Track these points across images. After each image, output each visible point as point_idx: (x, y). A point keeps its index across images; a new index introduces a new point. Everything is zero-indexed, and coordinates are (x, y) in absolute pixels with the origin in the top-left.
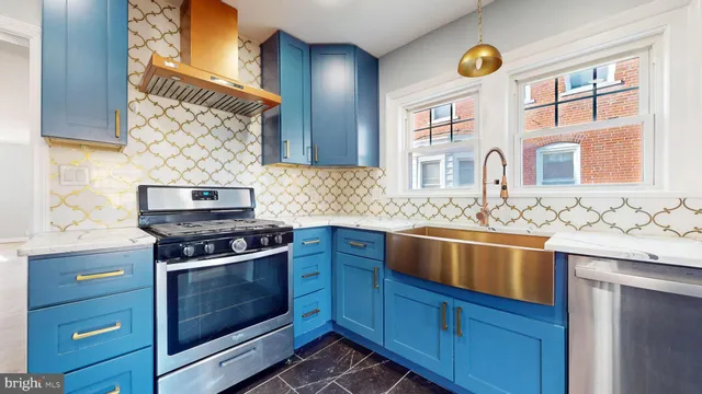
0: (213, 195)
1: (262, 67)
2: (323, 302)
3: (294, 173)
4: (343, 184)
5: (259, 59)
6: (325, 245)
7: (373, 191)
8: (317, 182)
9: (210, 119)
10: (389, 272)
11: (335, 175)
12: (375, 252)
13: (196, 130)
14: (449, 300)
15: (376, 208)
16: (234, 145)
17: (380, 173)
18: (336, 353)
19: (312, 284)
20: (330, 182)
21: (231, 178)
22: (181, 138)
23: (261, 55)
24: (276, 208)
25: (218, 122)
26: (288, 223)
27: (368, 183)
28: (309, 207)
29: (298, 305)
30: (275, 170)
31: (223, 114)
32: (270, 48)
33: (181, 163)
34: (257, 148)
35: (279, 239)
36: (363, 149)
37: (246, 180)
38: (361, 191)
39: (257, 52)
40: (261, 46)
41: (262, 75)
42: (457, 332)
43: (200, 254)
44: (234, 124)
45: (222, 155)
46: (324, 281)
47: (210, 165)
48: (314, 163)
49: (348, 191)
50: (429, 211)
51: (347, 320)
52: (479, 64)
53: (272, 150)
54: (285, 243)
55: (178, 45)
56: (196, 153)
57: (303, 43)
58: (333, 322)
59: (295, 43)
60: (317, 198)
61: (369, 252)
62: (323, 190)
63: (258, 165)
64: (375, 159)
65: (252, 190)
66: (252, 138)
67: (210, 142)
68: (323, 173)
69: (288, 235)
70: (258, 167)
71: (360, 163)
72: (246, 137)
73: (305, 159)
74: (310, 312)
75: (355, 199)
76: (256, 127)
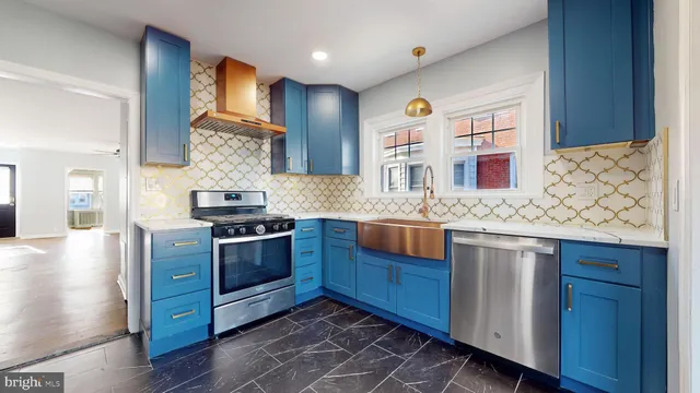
0: (238, 197)
1: (271, 102)
2: (316, 271)
3: (294, 179)
4: (332, 187)
5: (269, 97)
6: (317, 231)
7: (354, 193)
8: (312, 186)
9: (235, 143)
10: (359, 248)
11: (327, 180)
12: (350, 235)
13: (226, 150)
14: (393, 263)
15: (357, 206)
16: (252, 160)
17: (359, 179)
18: (324, 306)
19: (308, 259)
20: (323, 186)
21: (249, 184)
22: (217, 157)
23: (271, 93)
24: (282, 206)
25: (241, 145)
26: (291, 216)
27: (351, 187)
28: (306, 205)
29: (298, 272)
30: (281, 177)
31: (244, 138)
32: (277, 89)
33: (216, 175)
34: (267, 162)
35: (286, 226)
36: (346, 160)
37: (260, 186)
38: (346, 193)
39: (267, 91)
40: (271, 86)
41: (271, 108)
42: (398, 283)
43: (238, 234)
44: (252, 145)
45: (244, 168)
46: (317, 257)
47: (236, 175)
48: (309, 172)
49: (336, 193)
50: (393, 208)
51: (332, 284)
52: (418, 111)
53: (279, 164)
54: (289, 229)
55: (214, 93)
56: (226, 167)
57: (300, 84)
58: (323, 288)
59: (296, 85)
60: (313, 199)
61: (347, 236)
62: (318, 192)
63: (268, 174)
64: (356, 169)
65: (264, 193)
66: (264, 155)
67: (236, 159)
68: (316, 179)
69: (291, 224)
70: (268, 177)
71: (344, 172)
72: (260, 154)
73: (303, 170)
74: (306, 279)
75: (342, 199)
76: (267, 147)
